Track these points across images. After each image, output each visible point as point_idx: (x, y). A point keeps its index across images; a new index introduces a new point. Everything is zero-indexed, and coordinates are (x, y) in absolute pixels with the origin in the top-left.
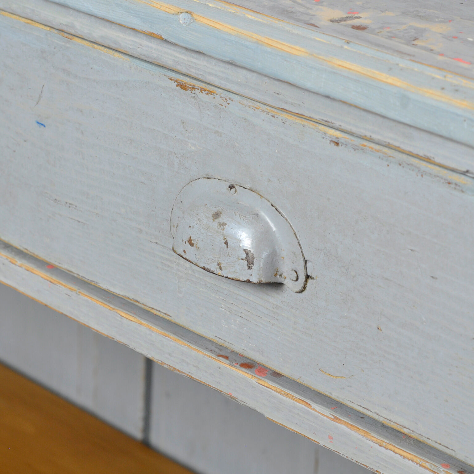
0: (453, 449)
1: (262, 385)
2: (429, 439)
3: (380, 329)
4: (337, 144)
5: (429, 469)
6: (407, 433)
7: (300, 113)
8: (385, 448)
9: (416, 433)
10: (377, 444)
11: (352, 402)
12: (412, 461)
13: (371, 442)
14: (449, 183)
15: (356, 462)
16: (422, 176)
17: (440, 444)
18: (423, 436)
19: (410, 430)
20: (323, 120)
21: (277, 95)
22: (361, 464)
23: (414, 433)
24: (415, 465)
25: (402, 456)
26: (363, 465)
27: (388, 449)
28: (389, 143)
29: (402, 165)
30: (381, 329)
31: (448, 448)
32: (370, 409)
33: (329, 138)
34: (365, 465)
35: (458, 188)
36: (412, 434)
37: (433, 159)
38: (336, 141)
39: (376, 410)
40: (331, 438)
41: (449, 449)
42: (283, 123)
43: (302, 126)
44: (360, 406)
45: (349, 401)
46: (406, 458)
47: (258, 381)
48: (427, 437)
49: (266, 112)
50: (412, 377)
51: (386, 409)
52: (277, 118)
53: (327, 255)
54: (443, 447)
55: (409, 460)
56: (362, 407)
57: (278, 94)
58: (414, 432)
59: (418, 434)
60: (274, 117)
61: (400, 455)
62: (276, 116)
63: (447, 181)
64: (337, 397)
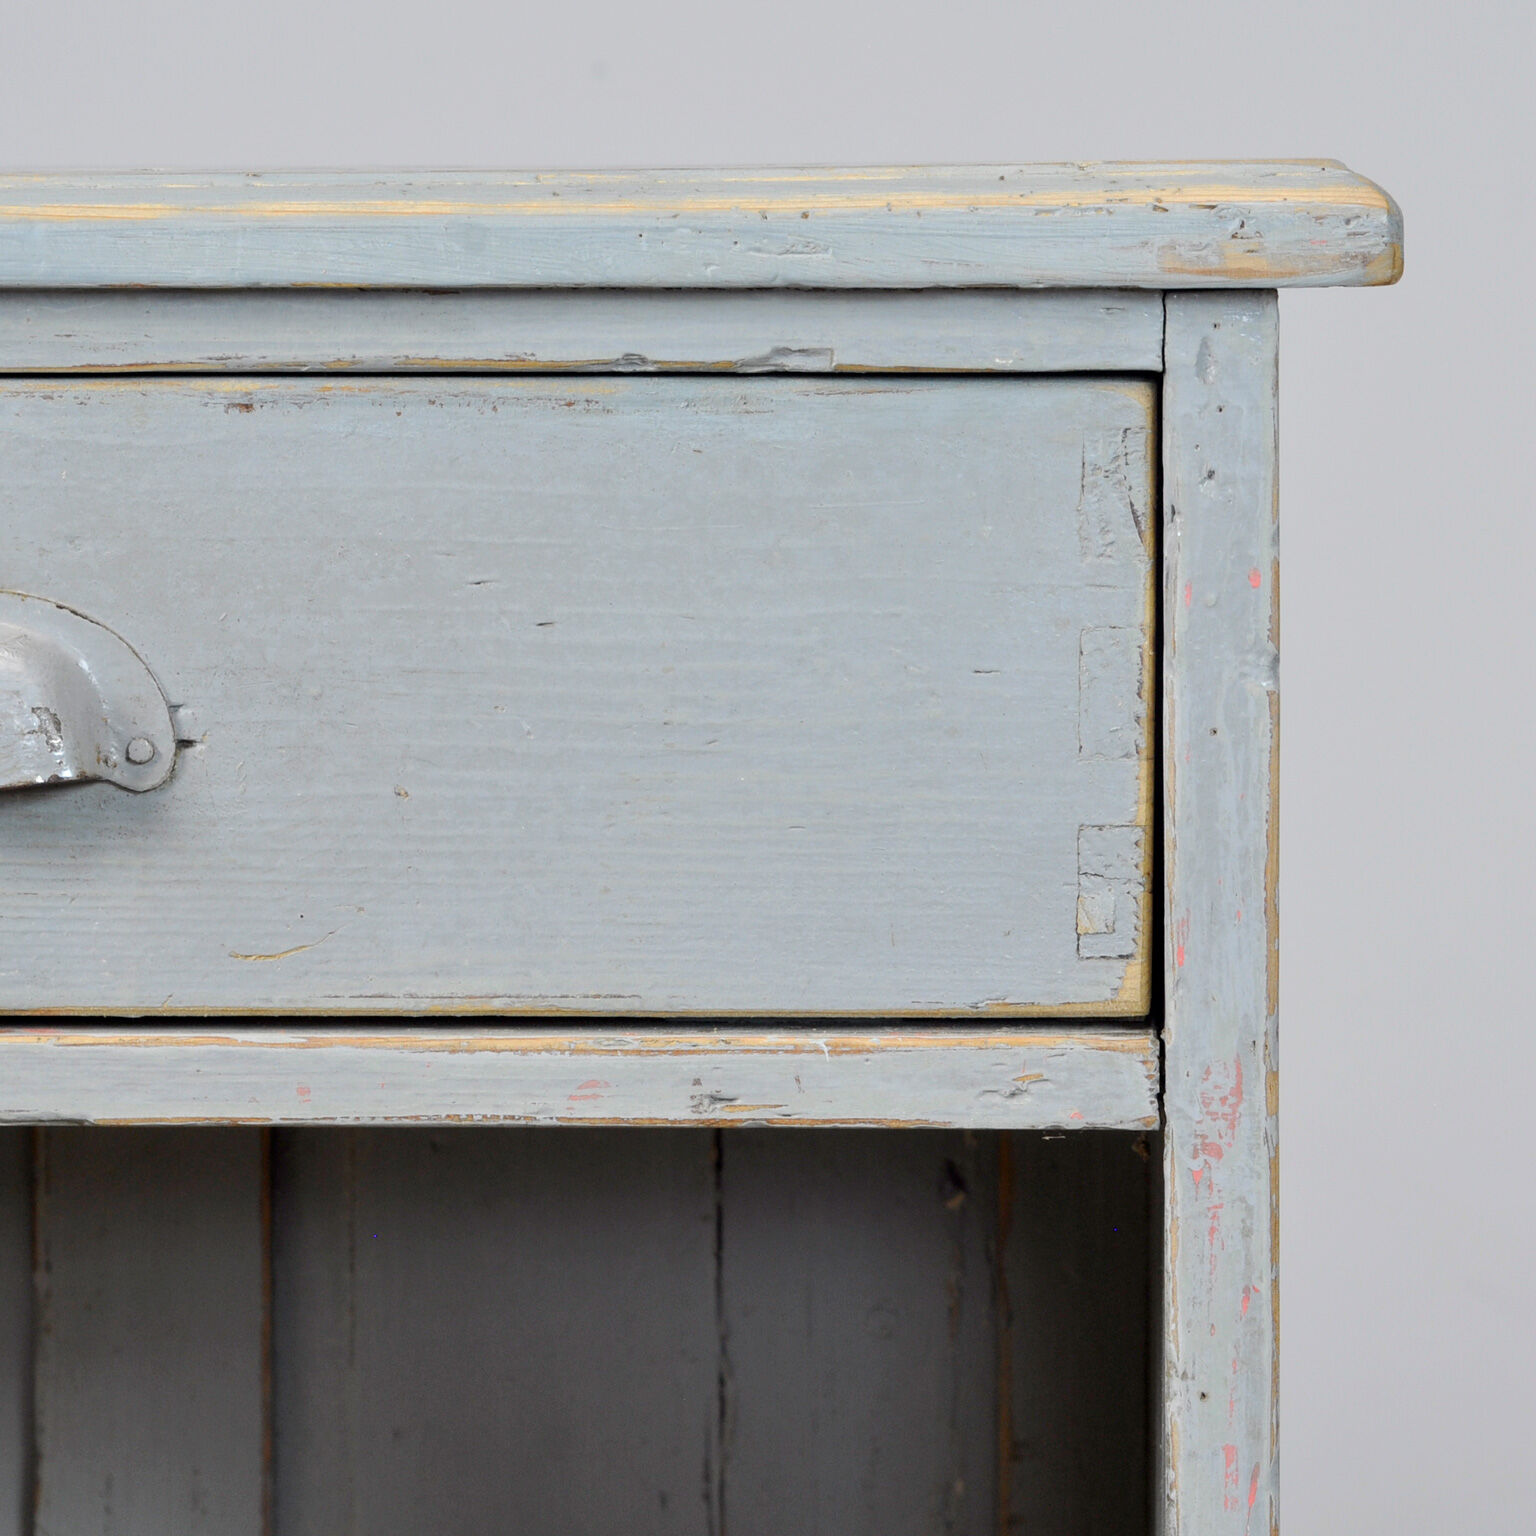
0: (635, 994)
1: (75, 1045)
2: (567, 997)
3: (402, 792)
4: (248, 407)
5: (598, 1050)
6: (503, 1006)
7: (140, 362)
8: (467, 1051)
9: (528, 997)
10: (444, 1051)
11: (336, 997)
12: (549, 1050)
13: (426, 1054)
14: (570, 404)
15: (386, 1118)
16: (495, 409)
17: (598, 996)
18: (547, 997)
19: (509, 997)
20: (210, 359)
21: (66, 339)
22: (400, 1118)
23: (522, 1000)
24: (559, 1055)
25: (517, 1051)
26: (405, 1118)
27: (475, 1051)
28: (407, 357)
29: (438, 402)
30: (406, 793)
31: (619, 997)
32: (390, 992)
33: (222, 401)
34: (412, 1117)
35: (592, 406)
36: (517, 1005)
37: (533, 358)
38: (245, 401)
39: (407, 988)
40: (303, 1091)
41: (623, 997)
42: (81, 403)
43: (139, 395)
44: (361, 996)
45: (326, 997)
46: (531, 1051)
47: (61, 1041)
48: (559, 995)
49: (25, 393)
50: (504, 873)
51: (436, 974)
52: (61, 397)
53: (234, 674)
54: (607, 1000)
55: (539, 1051)
56: (366, 997)
57: (69, 336)
58: (523, 997)
59: (535, 997)
60: (52, 398)
61: (511, 1050)
62: (55, 395)
63: (563, 403)
64: (290, 1001)
